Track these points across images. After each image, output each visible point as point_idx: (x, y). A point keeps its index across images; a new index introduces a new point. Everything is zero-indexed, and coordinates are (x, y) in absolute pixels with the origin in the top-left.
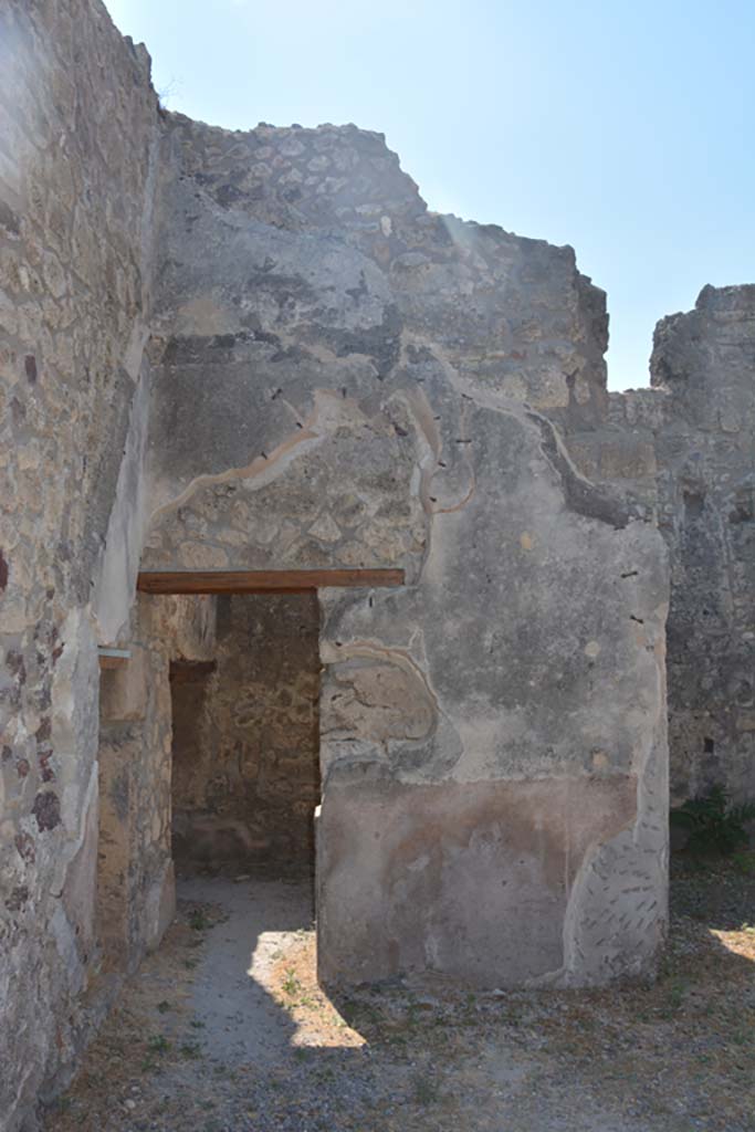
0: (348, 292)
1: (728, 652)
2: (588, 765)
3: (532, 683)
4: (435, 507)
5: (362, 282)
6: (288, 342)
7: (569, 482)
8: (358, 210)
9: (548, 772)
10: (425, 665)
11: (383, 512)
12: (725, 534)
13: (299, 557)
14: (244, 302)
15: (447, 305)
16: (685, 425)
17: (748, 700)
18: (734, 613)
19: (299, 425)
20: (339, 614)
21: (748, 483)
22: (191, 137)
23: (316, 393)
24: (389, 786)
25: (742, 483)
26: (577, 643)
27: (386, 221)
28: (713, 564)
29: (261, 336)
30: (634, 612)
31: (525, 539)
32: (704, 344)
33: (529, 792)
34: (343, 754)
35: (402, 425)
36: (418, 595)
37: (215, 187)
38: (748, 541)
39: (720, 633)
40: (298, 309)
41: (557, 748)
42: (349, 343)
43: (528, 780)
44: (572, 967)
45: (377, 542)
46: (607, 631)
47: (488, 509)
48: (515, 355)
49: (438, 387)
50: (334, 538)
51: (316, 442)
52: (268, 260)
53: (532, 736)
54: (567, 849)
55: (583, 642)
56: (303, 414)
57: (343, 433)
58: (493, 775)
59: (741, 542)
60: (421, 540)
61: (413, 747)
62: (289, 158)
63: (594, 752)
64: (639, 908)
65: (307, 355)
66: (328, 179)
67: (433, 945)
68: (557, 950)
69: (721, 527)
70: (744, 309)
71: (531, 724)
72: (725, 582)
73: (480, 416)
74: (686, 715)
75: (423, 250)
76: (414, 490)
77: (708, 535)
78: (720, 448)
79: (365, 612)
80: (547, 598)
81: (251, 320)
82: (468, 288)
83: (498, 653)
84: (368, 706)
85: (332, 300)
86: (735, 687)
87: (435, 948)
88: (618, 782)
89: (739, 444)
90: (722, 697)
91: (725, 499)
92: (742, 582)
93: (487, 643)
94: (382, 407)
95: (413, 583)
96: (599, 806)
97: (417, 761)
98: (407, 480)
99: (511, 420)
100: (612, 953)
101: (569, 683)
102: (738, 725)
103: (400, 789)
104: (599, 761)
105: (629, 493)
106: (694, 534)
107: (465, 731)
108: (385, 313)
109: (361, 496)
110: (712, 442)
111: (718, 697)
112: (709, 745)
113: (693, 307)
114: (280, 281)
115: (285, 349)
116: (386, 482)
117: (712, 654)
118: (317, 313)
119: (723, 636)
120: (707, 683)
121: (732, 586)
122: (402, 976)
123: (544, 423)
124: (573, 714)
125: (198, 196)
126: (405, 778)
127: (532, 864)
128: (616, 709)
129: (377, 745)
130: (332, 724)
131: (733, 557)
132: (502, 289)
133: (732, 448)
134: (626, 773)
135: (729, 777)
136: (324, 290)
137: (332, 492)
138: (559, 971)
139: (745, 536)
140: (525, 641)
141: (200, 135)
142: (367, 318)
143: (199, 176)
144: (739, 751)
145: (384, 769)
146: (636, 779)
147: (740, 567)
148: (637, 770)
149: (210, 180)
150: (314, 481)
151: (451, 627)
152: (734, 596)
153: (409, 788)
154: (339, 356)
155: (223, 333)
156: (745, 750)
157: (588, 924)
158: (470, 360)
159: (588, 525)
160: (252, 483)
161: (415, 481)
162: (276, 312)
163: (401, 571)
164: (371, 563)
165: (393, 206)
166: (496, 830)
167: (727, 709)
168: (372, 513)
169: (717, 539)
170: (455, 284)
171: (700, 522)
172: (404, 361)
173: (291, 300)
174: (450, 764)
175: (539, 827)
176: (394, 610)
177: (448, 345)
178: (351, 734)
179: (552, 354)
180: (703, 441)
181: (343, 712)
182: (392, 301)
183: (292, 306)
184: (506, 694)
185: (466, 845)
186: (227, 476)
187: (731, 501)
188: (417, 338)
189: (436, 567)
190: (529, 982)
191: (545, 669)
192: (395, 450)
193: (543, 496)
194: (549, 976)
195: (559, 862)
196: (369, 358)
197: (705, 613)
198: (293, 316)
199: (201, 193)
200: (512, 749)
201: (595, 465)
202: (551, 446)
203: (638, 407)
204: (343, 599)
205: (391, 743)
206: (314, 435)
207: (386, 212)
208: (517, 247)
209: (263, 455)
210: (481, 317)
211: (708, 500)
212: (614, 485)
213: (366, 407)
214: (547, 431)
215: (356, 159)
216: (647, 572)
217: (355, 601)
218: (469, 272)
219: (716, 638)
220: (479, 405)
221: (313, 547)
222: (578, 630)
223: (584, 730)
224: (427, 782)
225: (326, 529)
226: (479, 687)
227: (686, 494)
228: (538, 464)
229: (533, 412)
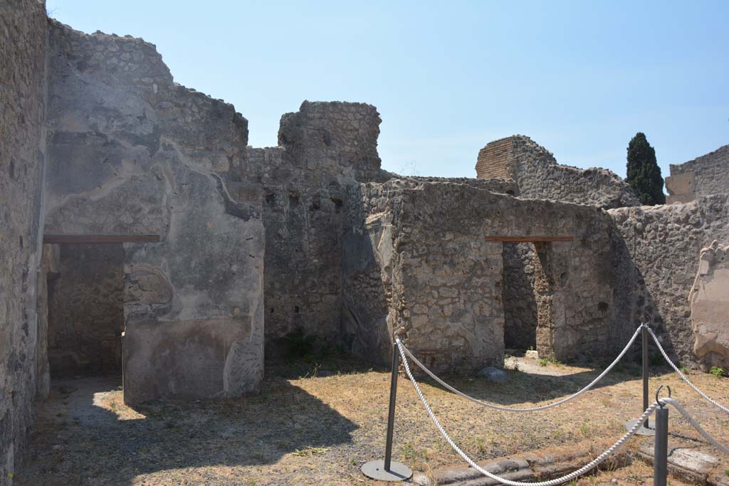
0: (138, 117)
1: (306, 268)
2: (232, 312)
3: (210, 281)
4: (173, 211)
5: (144, 114)
6: (111, 138)
7: (227, 202)
8: (143, 80)
9: (217, 315)
10: (167, 274)
11: (152, 212)
12: (307, 216)
13: (115, 230)
14: (91, 118)
15: (180, 126)
16: (291, 165)
17: (314, 290)
18: (309, 251)
19: (115, 174)
20: (132, 253)
21: (318, 193)
22: (64, 35)
23: (123, 161)
24: (153, 322)
25: (315, 193)
26: (228, 266)
27: (155, 87)
28: (301, 229)
29: (99, 134)
30: (251, 253)
31: (209, 225)
32: (302, 128)
33: (209, 323)
34: (134, 310)
35: (159, 176)
36: (165, 246)
37: (76, 61)
38: (317, 219)
39: (303, 259)
40: (115, 123)
41: (220, 307)
42: (137, 140)
43: (209, 319)
44: (227, 390)
45: (149, 224)
46: (240, 260)
47: (194, 212)
48: (207, 149)
49: (175, 161)
50: (130, 222)
51: (123, 181)
52: (102, 99)
53: (210, 301)
54: (224, 344)
55: (231, 265)
56: (117, 170)
57: (134, 178)
58: (195, 317)
59: (314, 219)
60: (167, 223)
61: (162, 307)
62: (112, 52)
63: (234, 307)
64: (252, 366)
65: (120, 145)
66: (130, 64)
67: (172, 385)
68: (221, 384)
69: (306, 213)
70: (320, 113)
71: (210, 296)
72: (306, 237)
73: (192, 174)
74: (287, 296)
75: (171, 101)
76: (164, 203)
77: (299, 216)
78: (307, 176)
79: (143, 253)
80: (217, 247)
81: (94, 126)
82: (189, 119)
83: (197, 269)
84: (144, 290)
85: (130, 121)
86: (309, 284)
87: (173, 386)
88: (244, 319)
89: (315, 175)
90: (303, 287)
91: (308, 200)
92: (313, 237)
93: (193, 266)
94: (151, 168)
95: (163, 241)
96: (237, 328)
97: (164, 312)
98: (161, 199)
99: (205, 177)
100: (243, 384)
101: (225, 281)
102: (310, 300)
103: (158, 323)
104: (237, 311)
105: (251, 207)
106: (293, 215)
107: (183, 299)
108: (154, 128)
109: (142, 205)
110: (303, 174)
111: (302, 288)
112: (297, 309)
113: (299, 111)
114: (106, 110)
115: (109, 141)
116: (151, 200)
117: (299, 269)
118: (124, 126)
119: (304, 261)
120: (296, 282)
121: (309, 239)
122: (160, 398)
123: (218, 178)
124: (226, 293)
125: (68, 65)
126: (160, 319)
127: (211, 351)
128: (243, 291)
129: (148, 306)
130: (129, 298)
131: (310, 226)
132: (203, 121)
133: (312, 177)
134: (247, 315)
135: (306, 322)
136: (127, 116)
137: (129, 203)
138: (222, 392)
139: (315, 217)
140: (209, 264)
141: (69, 35)
142: (146, 130)
143: (68, 55)
144: (310, 312)
145: (151, 316)
146: (251, 318)
147: (313, 230)
148: (251, 314)
149: (74, 58)
150: (122, 198)
151: (179, 259)
152: (310, 243)
153: (161, 323)
154: (133, 146)
155: (81, 131)
156: (313, 311)
157: (233, 373)
158: (189, 150)
159: (233, 219)
160: (94, 198)
161: (164, 200)
162: (105, 124)
163: (158, 236)
164: (146, 233)
165: (158, 79)
166: (196, 338)
167: (305, 293)
168: (146, 212)
169: (303, 218)
170: (184, 117)
171: (296, 210)
172: (161, 150)
173: (112, 119)
174: (178, 313)
175: (213, 336)
176: (155, 252)
177: (180, 143)
178: (138, 302)
179: (222, 150)
180: (299, 173)
181: (134, 293)
182: (157, 123)
183: (113, 121)
184: (200, 285)
185: (184, 344)
186: (83, 194)
187: (310, 201)
188: (167, 140)
189: (172, 235)
190: (210, 396)
191: (215, 276)
192: (156, 187)
193: (216, 208)
194: (218, 394)
195: (221, 350)
196: (146, 147)
197: (297, 251)
198: (113, 126)
199: (70, 63)
200: (202, 307)
201: (238, 195)
202: (220, 187)
203: (270, 156)
204: (133, 248)
205: (154, 306)
206: (122, 179)
207: (155, 82)
208: (210, 103)
209: (99, 186)
210: (194, 132)
211: (300, 200)
212: (245, 204)
213: (144, 168)
214: (219, 182)
215: (143, 57)
216: (257, 238)
217: (140, 248)
218: (190, 112)
219: (301, 262)
220: (192, 170)
221: (121, 226)
222: (229, 260)
223: (231, 299)
224: (169, 320)
225: (127, 219)
226: (189, 283)
227: (291, 197)
228: (215, 194)
229: (213, 173)
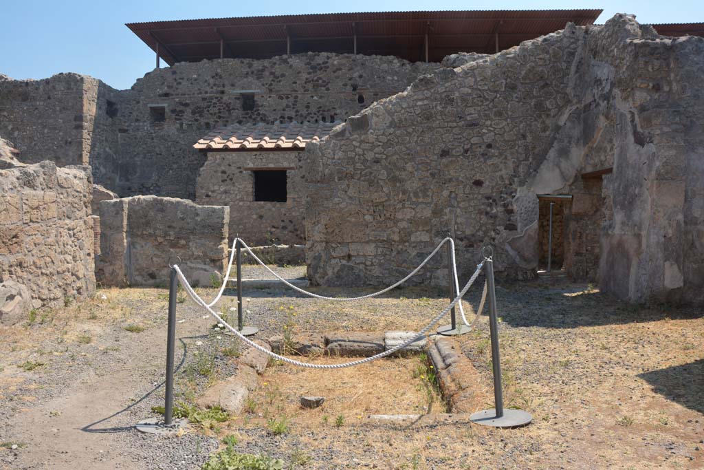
2: (634, 230)
3: (626, 202)
6: (597, 101)
7: (635, 133)
9: (628, 231)
10: (612, 197)
13: (600, 167)
14: (593, 90)
19: (598, 126)
23: (600, 116)
29: (594, 100)
30: (645, 177)
33: (625, 237)
36: (612, 176)
41: (629, 224)
43: (624, 234)
44: (633, 297)
45: (609, 159)
46: (640, 184)
47: (622, 146)
48: (632, 89)
50: (604, 160)
51: (602, 130)
52: (597, 74)
53: (625, 219)
54: (630, 257)
55: (635, 188)
56: (598, 123)
57: (606, 126)
58: (620, 232)
64: (644, 281)
65: (599, 104)
68: (628, 290)
71: (625, 215)
73: (620, 115)
80: (630, 174)
81: (594, 95)
82: (625, 68)
83: (622, 193)
85: (604, 84)
88: (639, 236)
93: (620, 190)
96: (635, 244)
98: (613, 139)
99: (625, 115)
100: (640, 295)
101: (632, 202)
103: (608, 235)
104: (636, 228)
107: (616, 218)
108: (611, 84)
114: (598, 81)
118: (602, 89)
123: (633, 113)
124: (632, 213)
127: (625, 261)
134: (641, 233)
136: (603, 81)
137: (604, 145)
138: (628, 297)
142: (608, 88)
150: (602, 143)
151: (616, 184)
154: (603, 103)
155: (590, 101)
157: (636, 284)
159: (638, 147)
160: (594, 145)
162: (597, 91)
164: (608, 166)
166: (620, 249)
175: (626, 249)
177: (620, 91)
182: (612, 80)
183: (599, 88)
186: (591, 144)
188: (616, 91)
189: (615, 166)
192: (612, 130)
193: (630, 139)
201: (643, 125)
202: (633, 121)
207: (616, 47)
209: (593, 137)
212: (646, 131)
213: (607, 117)
216: (648, 162)
221: (601, 163)
228: (629, 128)
229: (632, 110)
